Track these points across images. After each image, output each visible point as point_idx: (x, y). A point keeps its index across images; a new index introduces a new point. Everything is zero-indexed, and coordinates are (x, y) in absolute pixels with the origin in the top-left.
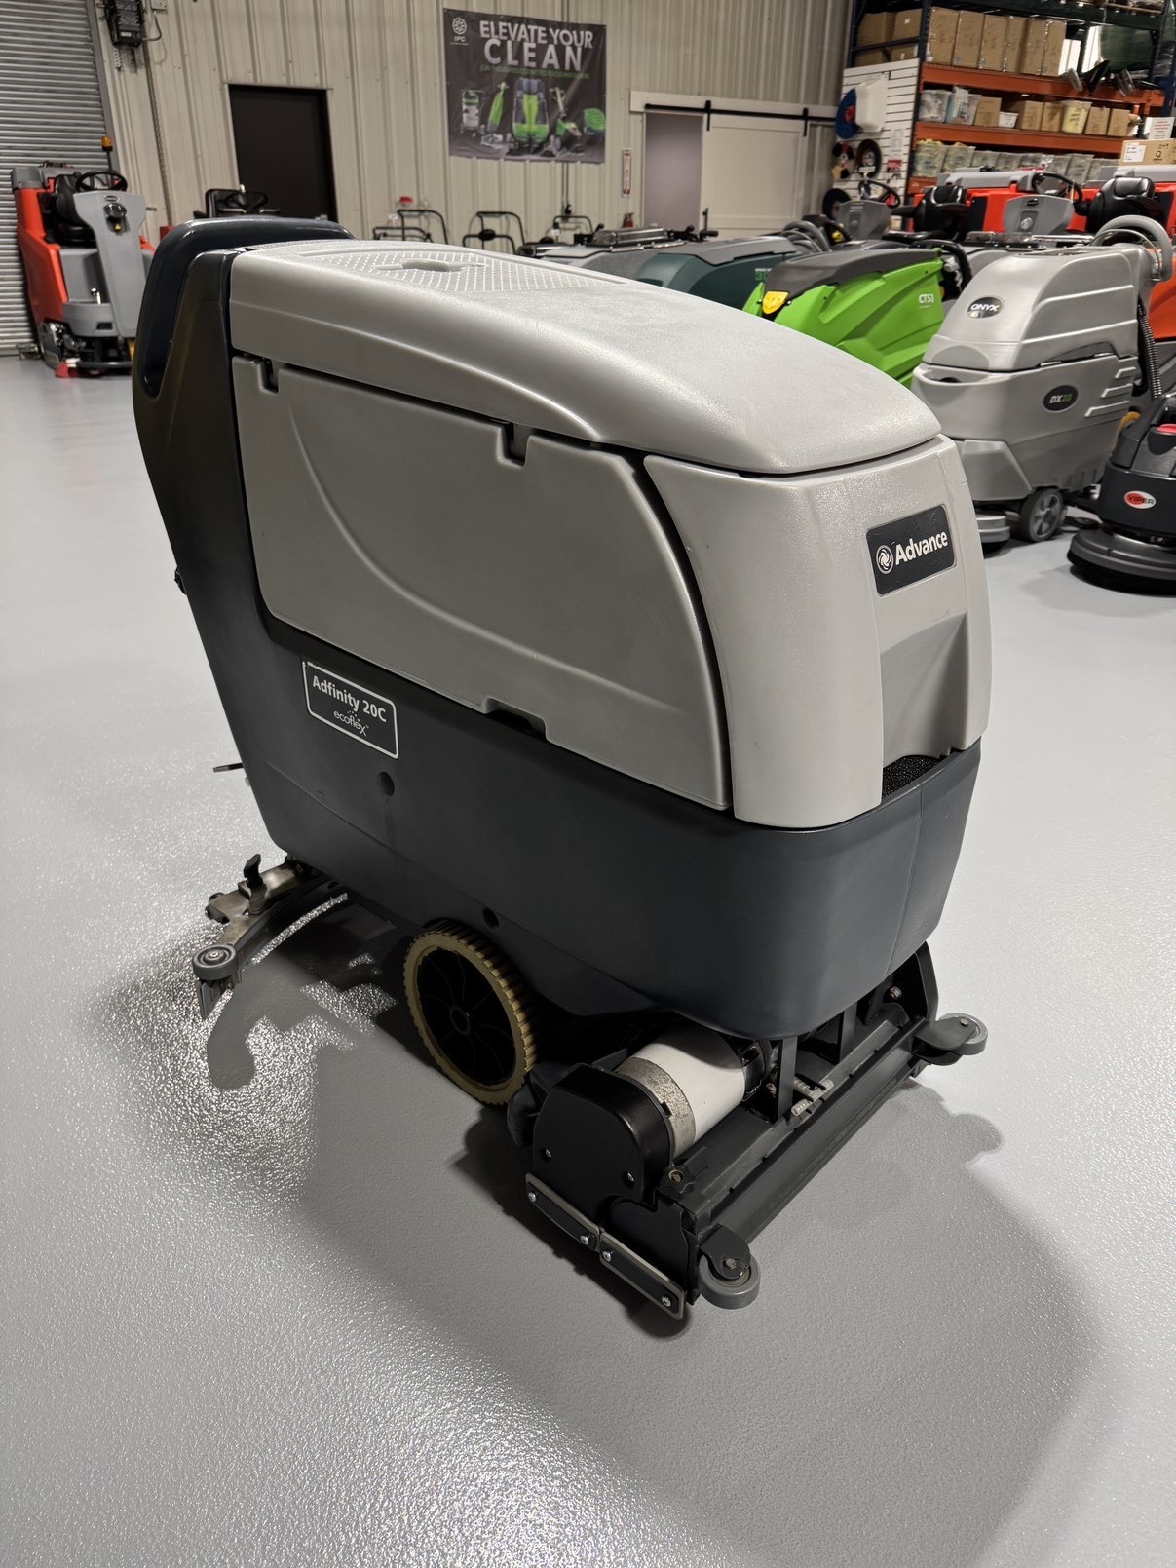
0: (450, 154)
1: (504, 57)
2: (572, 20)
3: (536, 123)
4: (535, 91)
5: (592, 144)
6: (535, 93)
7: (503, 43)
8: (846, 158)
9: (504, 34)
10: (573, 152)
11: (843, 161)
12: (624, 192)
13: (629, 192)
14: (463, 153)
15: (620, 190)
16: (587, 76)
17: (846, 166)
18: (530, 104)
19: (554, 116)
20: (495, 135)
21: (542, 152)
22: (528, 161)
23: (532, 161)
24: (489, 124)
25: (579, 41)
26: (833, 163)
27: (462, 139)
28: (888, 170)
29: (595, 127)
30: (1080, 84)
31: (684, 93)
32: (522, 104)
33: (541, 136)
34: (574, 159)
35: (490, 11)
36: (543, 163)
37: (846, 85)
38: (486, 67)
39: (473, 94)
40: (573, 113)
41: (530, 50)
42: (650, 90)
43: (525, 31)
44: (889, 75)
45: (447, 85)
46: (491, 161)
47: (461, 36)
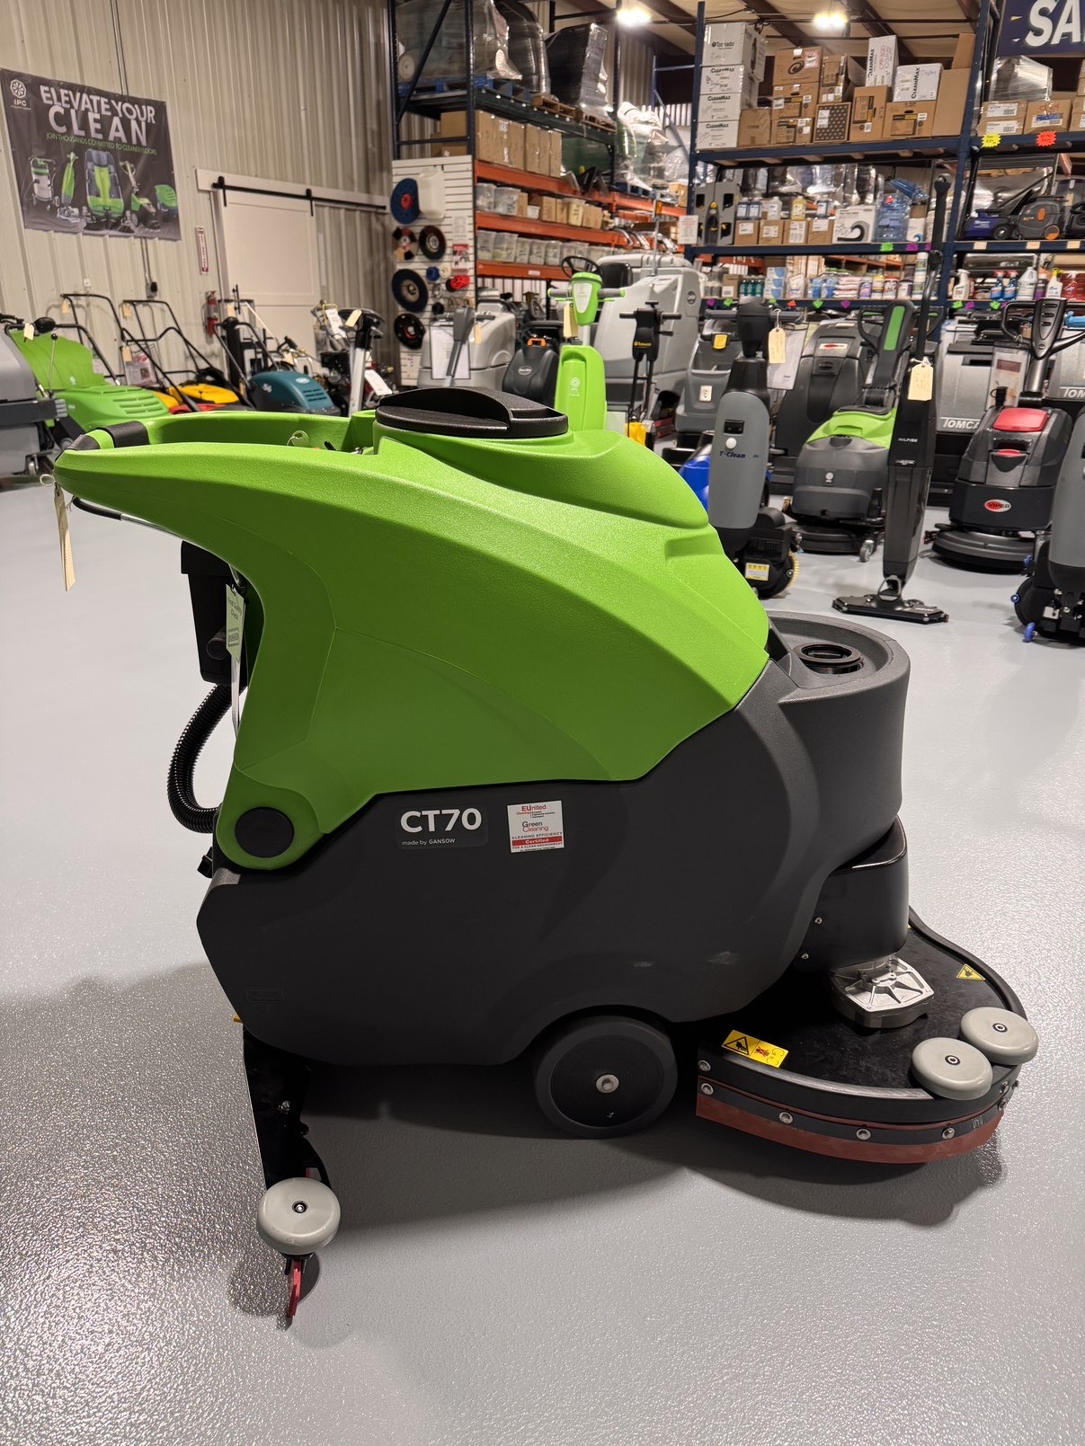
0: (25, 227)
1: (69, 127)
2: (132, 94)
3: (111, 197)
4: (106, 163)
5: (165, 221)
6: (106, 166)
7: (67, 111)
8: (408, 240)
9: (66, 102)
10: (150, 228)
11: (404, 244)
12: (203, 270)
13: (207, 270)
14: (39, 226)
15: (196, 268)
16: (153, 152)
17: (408, 249)
18: (102, 177)
20: (70, 207)
21: (120, 228)
22: (107, 236)
23: (110, 236)
24: (63, 194)
25: (142, 116)
26: (396, 247)
27: (36, 211)
28: (455, 253)
29: (168, 204)
30: (577, 184)
31: (243, 174)
32: (94, 176)
33: (117, 211)
34: (153, 236)
35: (48, 76)
36: (122, 239)
37: (397, 175)
38: (53, 136)
39: (42, 163)
40: (146, 189)
41: (96, 121)
42: (213, 169)
43: (88, 101)
44: (443, 169)
45: (13, 153)
46: (69, 235)
47: (22, 100)
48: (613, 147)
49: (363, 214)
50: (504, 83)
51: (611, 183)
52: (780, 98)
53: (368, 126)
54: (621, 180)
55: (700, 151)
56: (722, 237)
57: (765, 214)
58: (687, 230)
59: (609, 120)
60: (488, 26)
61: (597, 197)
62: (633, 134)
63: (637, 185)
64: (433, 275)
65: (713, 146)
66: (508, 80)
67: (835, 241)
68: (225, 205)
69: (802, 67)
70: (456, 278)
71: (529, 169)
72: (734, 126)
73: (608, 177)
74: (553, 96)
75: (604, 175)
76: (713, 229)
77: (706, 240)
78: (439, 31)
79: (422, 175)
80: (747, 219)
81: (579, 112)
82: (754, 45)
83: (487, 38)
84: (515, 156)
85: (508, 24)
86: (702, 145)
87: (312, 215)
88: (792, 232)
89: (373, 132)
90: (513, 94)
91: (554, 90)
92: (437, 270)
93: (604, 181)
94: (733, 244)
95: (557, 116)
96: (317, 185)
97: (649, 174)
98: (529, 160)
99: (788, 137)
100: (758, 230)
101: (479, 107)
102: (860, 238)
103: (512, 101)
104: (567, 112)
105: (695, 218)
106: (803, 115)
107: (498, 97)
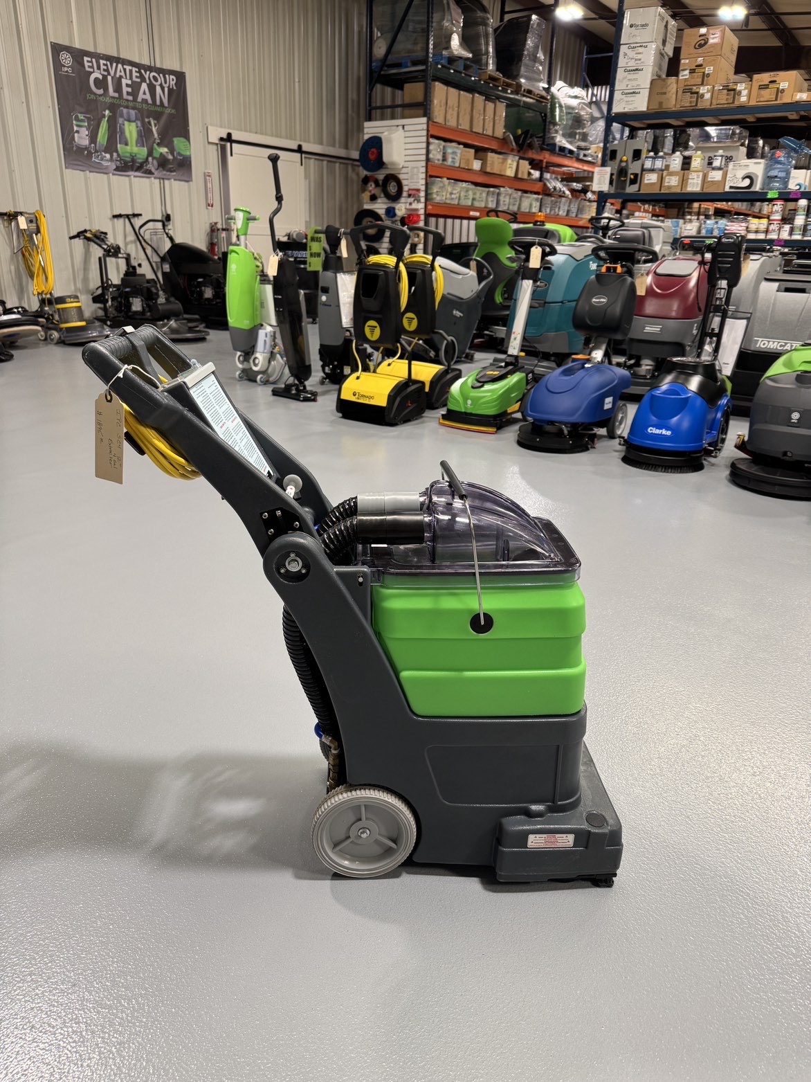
0: (66, 168)
1: (106, 89)
2: (158, 65)
3: (137, 146)
4: (134, 119)
5: (182, 166)
6: (134, 121)
7: (105, 77)
8: (373, 186)
9: (104, 70)
10: (167, 171)
11: (371, 188)
12: (209, 205)
13: (212, 206)
14: (77, 167)
15: (203, 203)
16: (173, 111)
17: (373, 192)
18: (131, 130)
19: (151, 141)
20: (103, 153)
21: (143, 170)
22: (132, 177)
23: (135, 176)
24: (98, 143)
25: (166, 83)
26: (364, 190)
27: (75, 156)
28: (409, 196)
29: (183, 153)
30: (514, 144)
31: (246, 131)
32: (124, 130)
33: (141, 157)
34: (169, 177)
35: (91, 49)
36: (144, 179)
37: (367, 133)
38: (92, 96)
39: (82, 118)
40: (165, 140)
41: (127, 85)
42: (221, 127)
43: (122, 70)
44: (403, 128)
45: (59, 108)
46: (102, 175)
47: (68, 67)
48: (546, 115)
49: (342, 165)
50: (458, 60)
51: (543, 143)
52: (686, 70)
53: (350, 96)
54: (551, 142)
55: (616, 114)
56: (629, 186)
57: (667, 167)
58: (601, 180)
59: (544, 93)
60: (446, 14)
61: (531, 154)
62: (564, 105)
63: (565, 146)
64: (392, 214)
65: (626, 110)
66: (461, 58)
67: (727, 189)
68: (231, 155)
69: (706, 43)
70: (409, 216)
71: (474, 130)
72: (645, 93)
73: (541, 139)
74: (498, 73)
75: (537, 137)
76: (622, 179)
77: (616, 188)
78: (407, 18)
79: (386, 133)
80: (652, 170)
81: (519, 86)
82: (666, 26)
83: (446, 24)
84: (463, 120)
85: (463, 12)
86: (617, 108)
87: (302, 165)
88: (690, 181)
89: (353, 101)
90: (464, 70)
91: (500, 67)
92: (394, 209)
93: (536, 142)
94: (639, 191)
95: (500, 88)
96: (305, 141)
97: (575, 138)
98: (475, 122)
99: (691, 102)
100: (662, 179)
101: (436, 79)
102: (750, 186)
103: (463, 75)
104: (509, 85)
105: (608, 170)
106: (705, 83)
107: (452, 71)
